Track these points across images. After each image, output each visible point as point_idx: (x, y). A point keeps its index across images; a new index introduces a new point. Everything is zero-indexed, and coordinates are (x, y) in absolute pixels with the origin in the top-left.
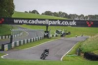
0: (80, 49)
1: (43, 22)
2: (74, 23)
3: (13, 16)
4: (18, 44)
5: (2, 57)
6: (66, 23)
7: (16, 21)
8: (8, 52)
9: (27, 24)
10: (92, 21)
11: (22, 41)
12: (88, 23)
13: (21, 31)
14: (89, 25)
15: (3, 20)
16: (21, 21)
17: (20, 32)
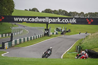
0: (80, 47)
1: (43, 20)
2: (74, 21)
3: (13, 14)
4: (18, 42)
5: (2, 55)
6: (66, 21)
7: (16, 19)
8: (8, 50)
9: (27, 22)
10: (92, 19)
11: (22, 39)
12: (88, 21)
13: (22, 29)
14: (89, 23)
15: (3, 18)
16: (21, 19)
17: (20, 30)
